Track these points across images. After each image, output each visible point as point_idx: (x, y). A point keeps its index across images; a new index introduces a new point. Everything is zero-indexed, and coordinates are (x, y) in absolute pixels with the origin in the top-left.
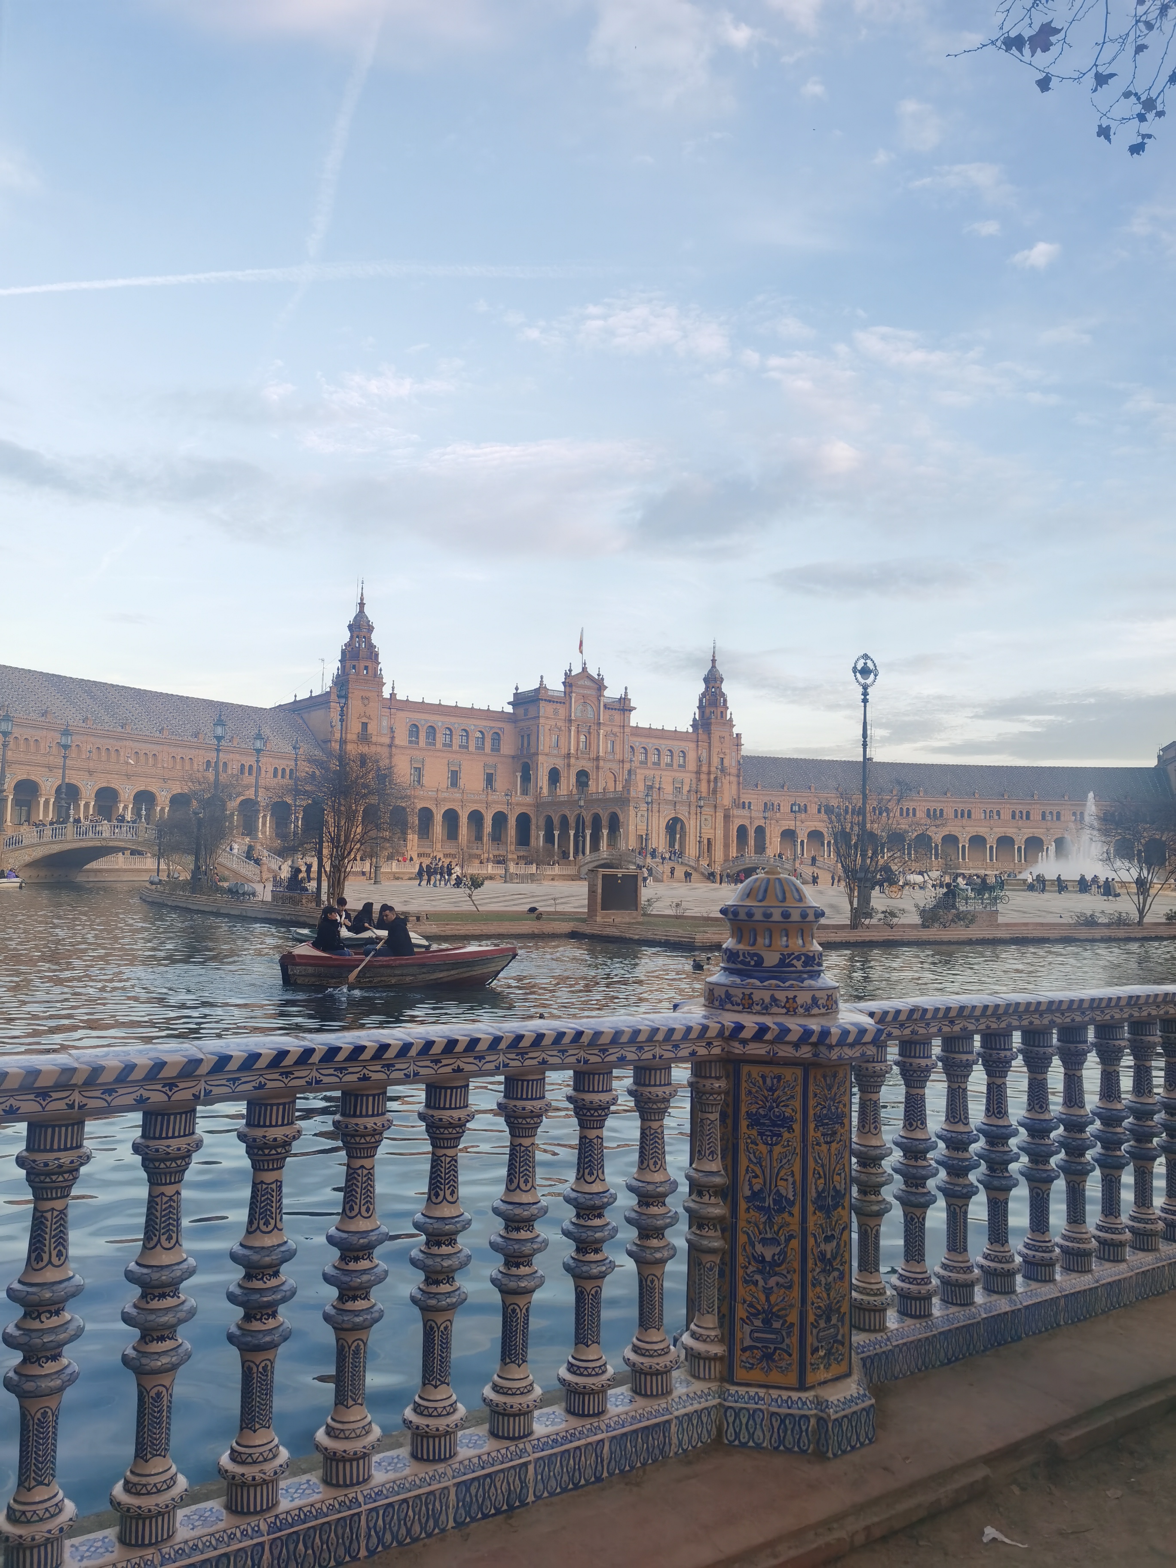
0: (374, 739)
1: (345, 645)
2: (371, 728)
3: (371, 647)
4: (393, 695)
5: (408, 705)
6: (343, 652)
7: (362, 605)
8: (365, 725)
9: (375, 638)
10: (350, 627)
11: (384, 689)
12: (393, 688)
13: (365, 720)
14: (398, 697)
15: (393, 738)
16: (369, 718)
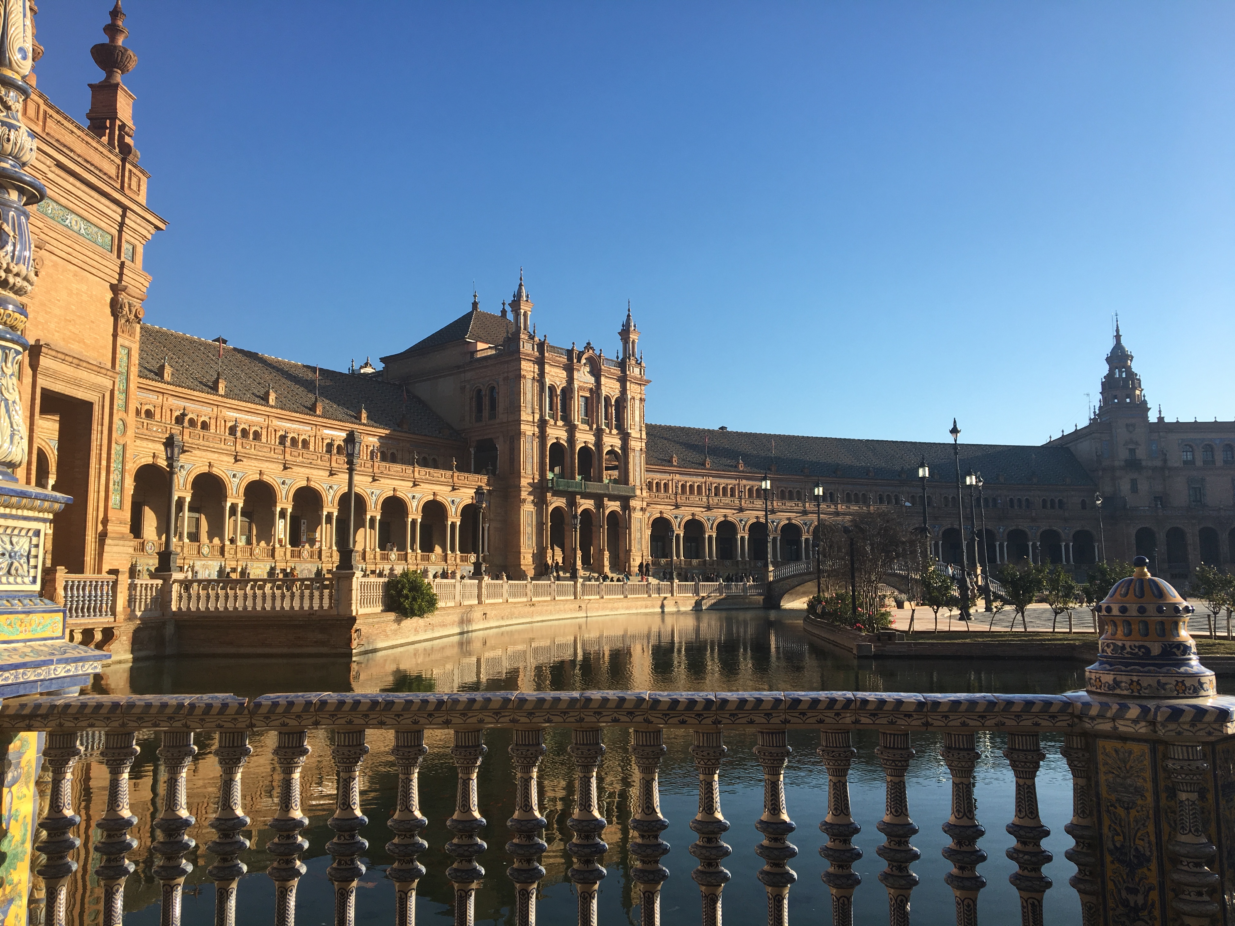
0: (1144, 463)
1: (1105, 377)
2: (1141, 453)
3: (1131, 375)
4: (1161, 419)
5: (1178, 426)
6: (1103, 383)
7: (1118, 337)
8: (1132, 451)
9: (1135, 367)
10: (1108, 360)
11: (1150, 414)
12: (1160, 411)
13: (1131, 446)
14: (1166, 420)
15: (1165, 461)
16: (1137, 443)
